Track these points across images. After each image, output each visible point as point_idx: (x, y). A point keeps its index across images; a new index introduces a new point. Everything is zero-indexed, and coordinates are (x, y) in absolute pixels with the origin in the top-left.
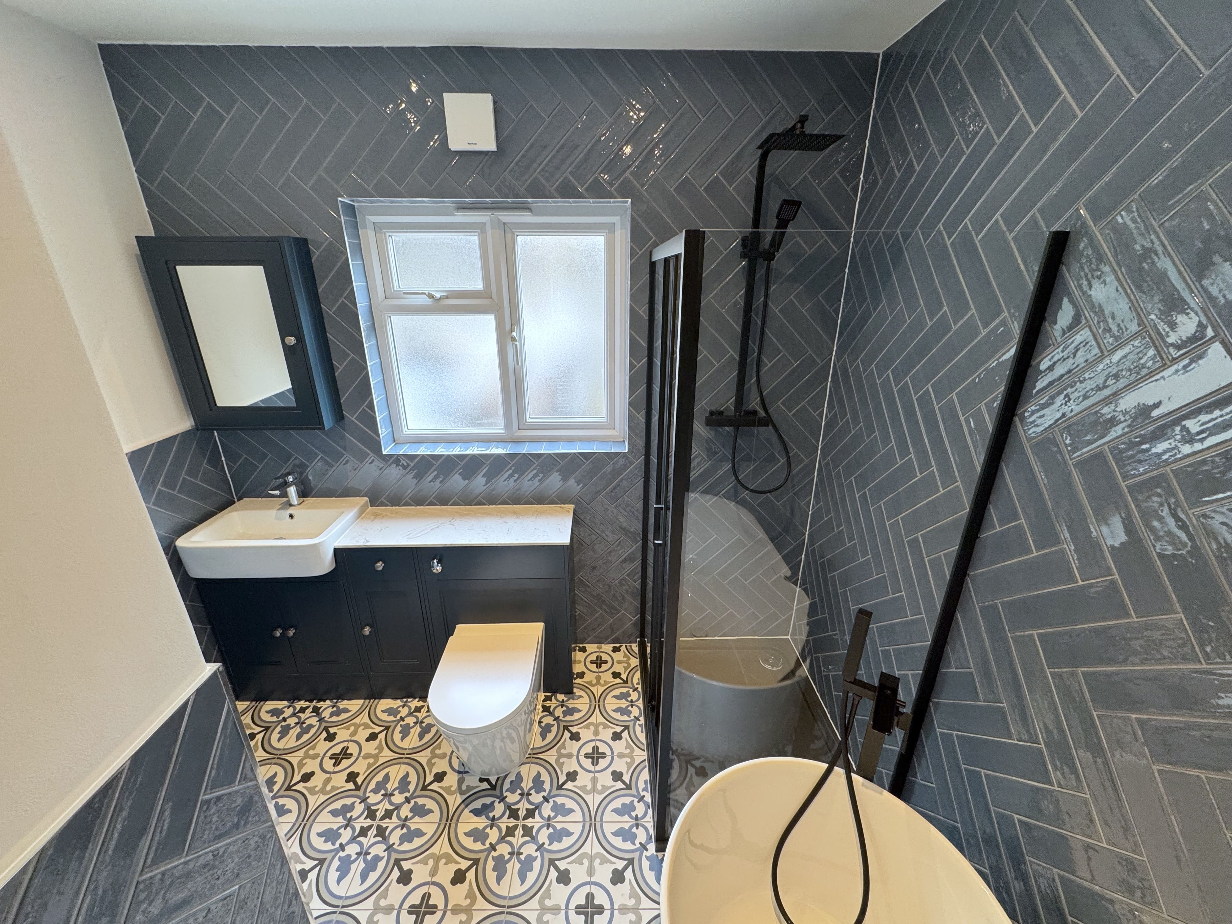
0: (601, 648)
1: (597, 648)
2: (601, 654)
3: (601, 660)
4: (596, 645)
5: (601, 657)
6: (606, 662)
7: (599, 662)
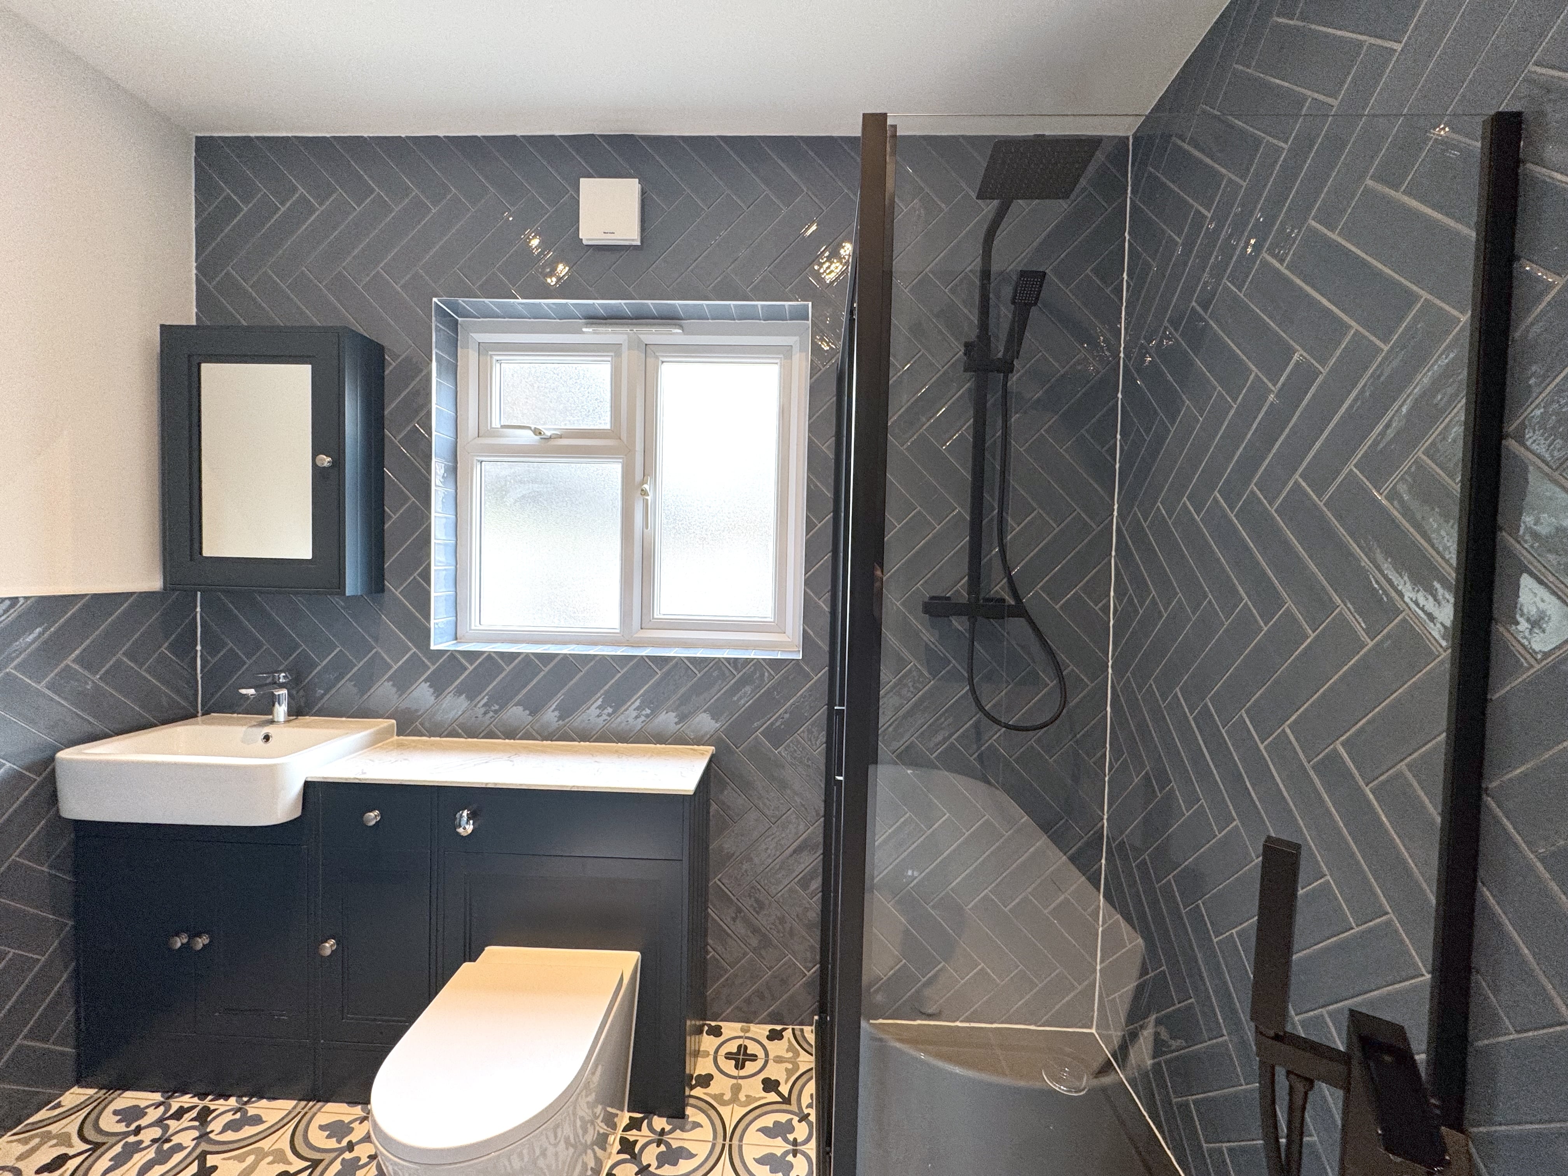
0: (748, 1031)
1: (742, 1030)
2: (747, 1042)
3: (745, 1054)
4: (739, 1025)
5: (746, 1047)
6: (754, 1058)
7: (741, 1058)
